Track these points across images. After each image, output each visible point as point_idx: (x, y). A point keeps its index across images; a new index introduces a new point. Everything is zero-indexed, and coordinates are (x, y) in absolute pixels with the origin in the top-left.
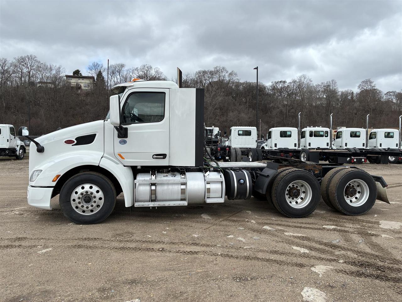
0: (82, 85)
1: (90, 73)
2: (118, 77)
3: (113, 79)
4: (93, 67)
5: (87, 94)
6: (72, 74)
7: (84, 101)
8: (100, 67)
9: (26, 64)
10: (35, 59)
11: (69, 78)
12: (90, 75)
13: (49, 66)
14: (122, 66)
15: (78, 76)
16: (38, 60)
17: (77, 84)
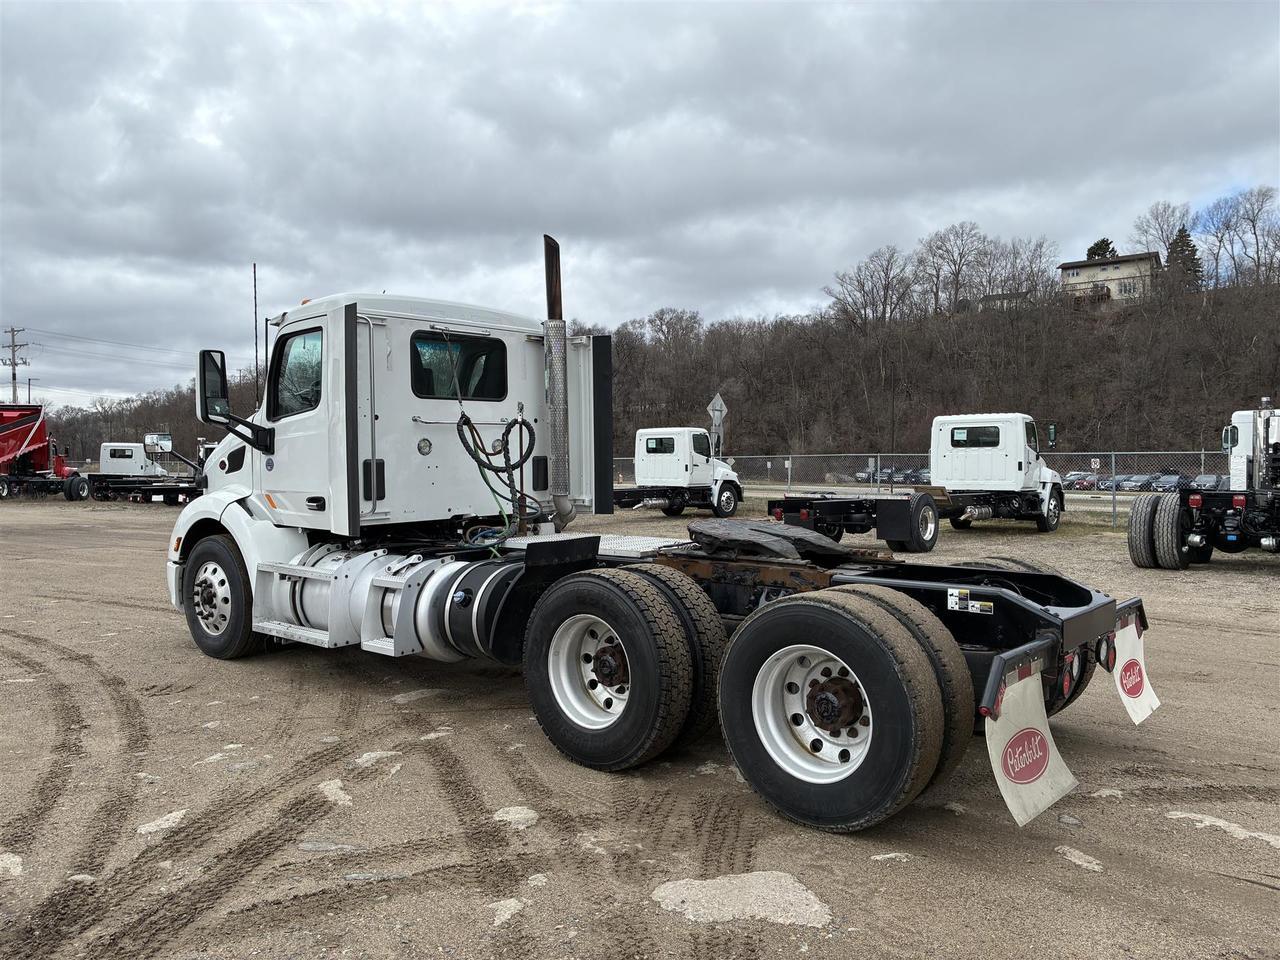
0: (1114, 288)
1: (1140, 242)
2: (1249, 237)
3: (1229, 247)
4: (1153, 222)
5: (1127, 315)
6: (1083, 257)
7: (1111, 338)
8: (1178, 214)
9: (947, 251)
10: (973, 232)
11: (1071, 272)
12: (1140, 250)
13: (1010, 246)
14: (1265, 195)
15: (1104, 260)
16: (982, 234)
17: (1096, 286)
